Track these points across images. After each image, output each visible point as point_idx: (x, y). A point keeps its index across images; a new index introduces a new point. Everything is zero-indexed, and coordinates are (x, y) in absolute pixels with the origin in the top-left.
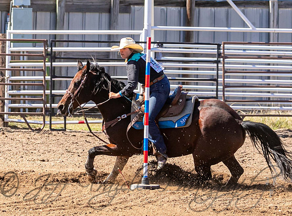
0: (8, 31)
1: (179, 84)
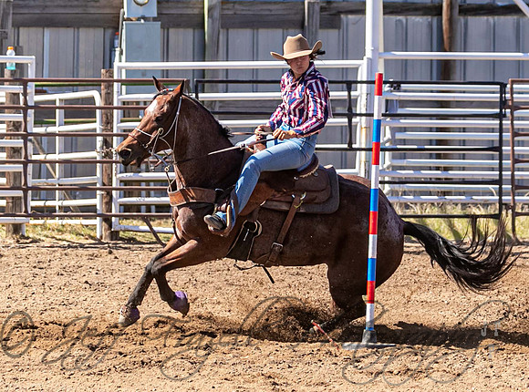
0: (116, 64)
1: (431, 157)
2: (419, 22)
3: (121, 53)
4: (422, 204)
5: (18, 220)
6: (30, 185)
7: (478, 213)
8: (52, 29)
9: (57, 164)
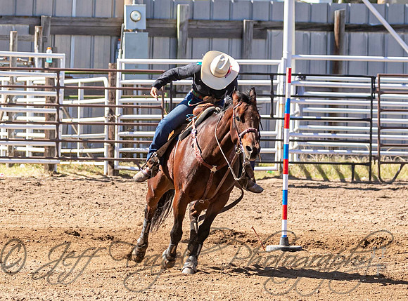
0: (118, 60)
1: (325, 124)
2: (319, 35)
3: (122, 53)
4: (319, 155)
5: (52, 161)
6: (60, 139)
7: (356, 161)
8: (76, 36)
9: (79, 125)
